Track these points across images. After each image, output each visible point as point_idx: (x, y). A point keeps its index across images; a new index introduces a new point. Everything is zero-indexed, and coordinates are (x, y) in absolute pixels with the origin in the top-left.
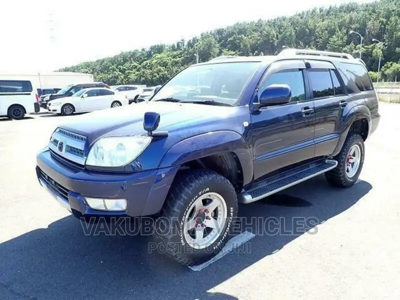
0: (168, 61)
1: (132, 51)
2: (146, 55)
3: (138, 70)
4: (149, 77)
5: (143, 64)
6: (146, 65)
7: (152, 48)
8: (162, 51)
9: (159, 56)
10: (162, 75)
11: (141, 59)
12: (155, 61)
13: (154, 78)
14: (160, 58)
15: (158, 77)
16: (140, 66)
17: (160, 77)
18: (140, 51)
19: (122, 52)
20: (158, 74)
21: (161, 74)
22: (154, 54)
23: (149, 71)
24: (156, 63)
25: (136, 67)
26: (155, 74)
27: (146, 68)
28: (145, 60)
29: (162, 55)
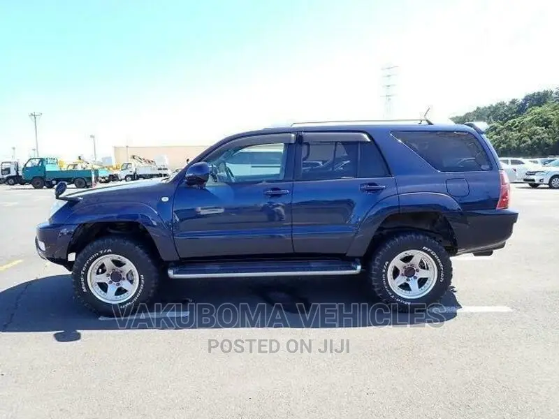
0: (552, 117)
1: (494, 105)
2: (515, 110)
3: (498, 133)
4: (514, 144)
5: (506, 125)
6: (513, 124)
7: (527, 99)
8: (545, 102)
9: (538, 110)
10: (538, 139)
11: (506, 116)
12: (529, 118)
13: (523, 145)
14: (539, 114)
15: (530, 142)
16: (501, 127)
17: (534, 143)
18: (508, 104)
19: (478, 108)
20: (531, 139)
21: (535, 138)
22: (530, 107)
23: (515, 135)
24: (530, 121)
25: (495, 128)
26: (525, 139)
27: (512, 130)
28: (513, 118)
29: (545, 107)
